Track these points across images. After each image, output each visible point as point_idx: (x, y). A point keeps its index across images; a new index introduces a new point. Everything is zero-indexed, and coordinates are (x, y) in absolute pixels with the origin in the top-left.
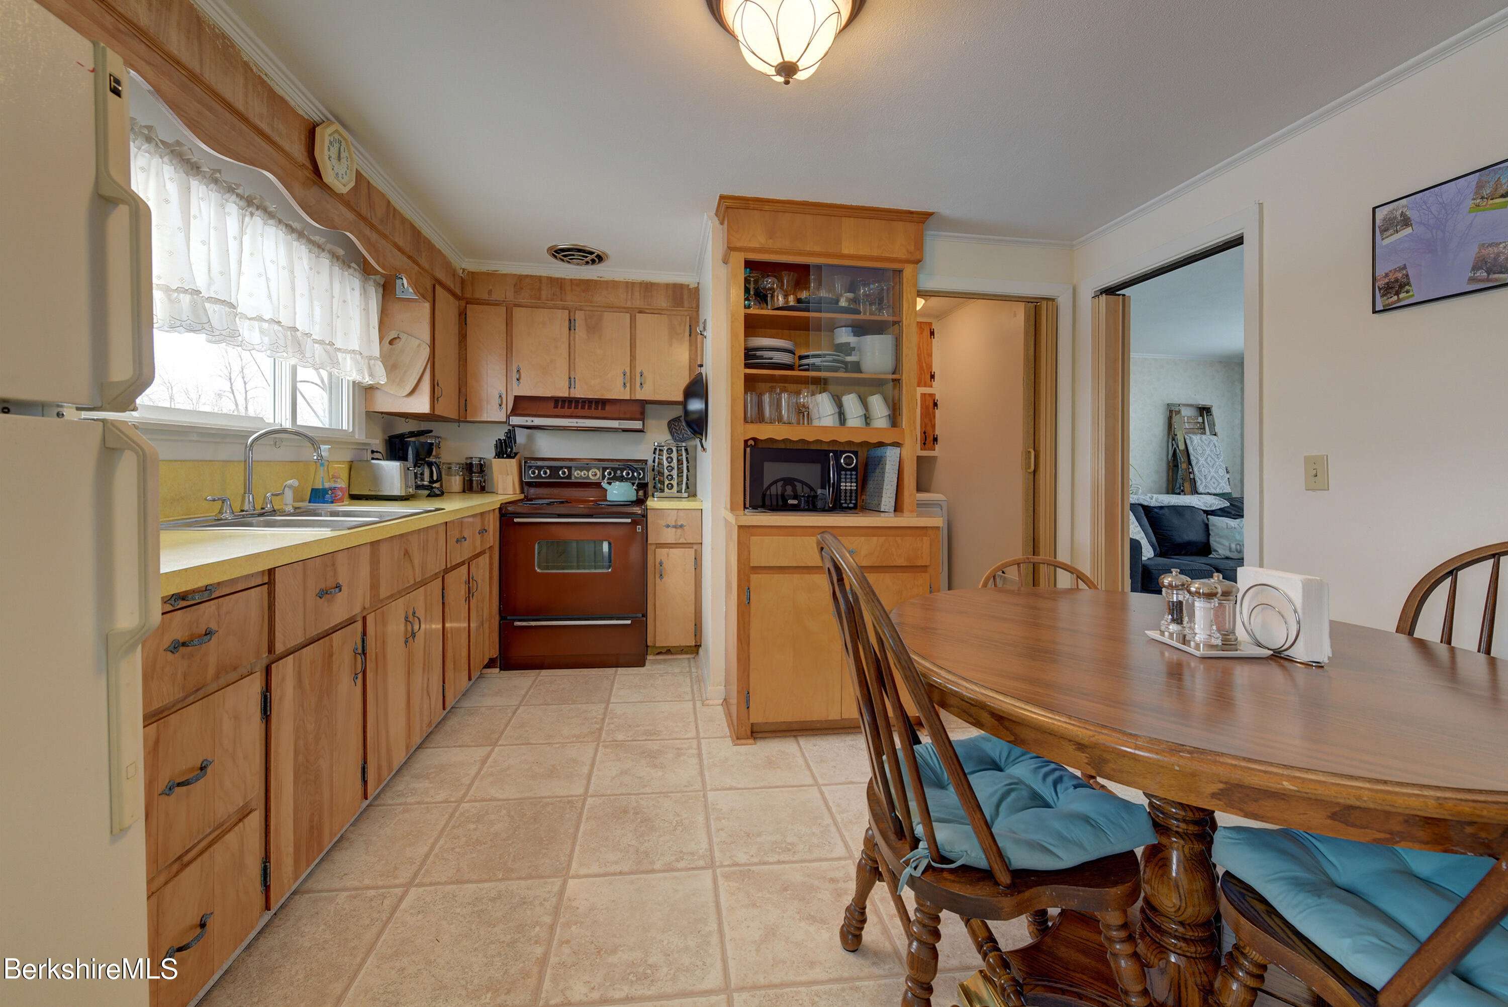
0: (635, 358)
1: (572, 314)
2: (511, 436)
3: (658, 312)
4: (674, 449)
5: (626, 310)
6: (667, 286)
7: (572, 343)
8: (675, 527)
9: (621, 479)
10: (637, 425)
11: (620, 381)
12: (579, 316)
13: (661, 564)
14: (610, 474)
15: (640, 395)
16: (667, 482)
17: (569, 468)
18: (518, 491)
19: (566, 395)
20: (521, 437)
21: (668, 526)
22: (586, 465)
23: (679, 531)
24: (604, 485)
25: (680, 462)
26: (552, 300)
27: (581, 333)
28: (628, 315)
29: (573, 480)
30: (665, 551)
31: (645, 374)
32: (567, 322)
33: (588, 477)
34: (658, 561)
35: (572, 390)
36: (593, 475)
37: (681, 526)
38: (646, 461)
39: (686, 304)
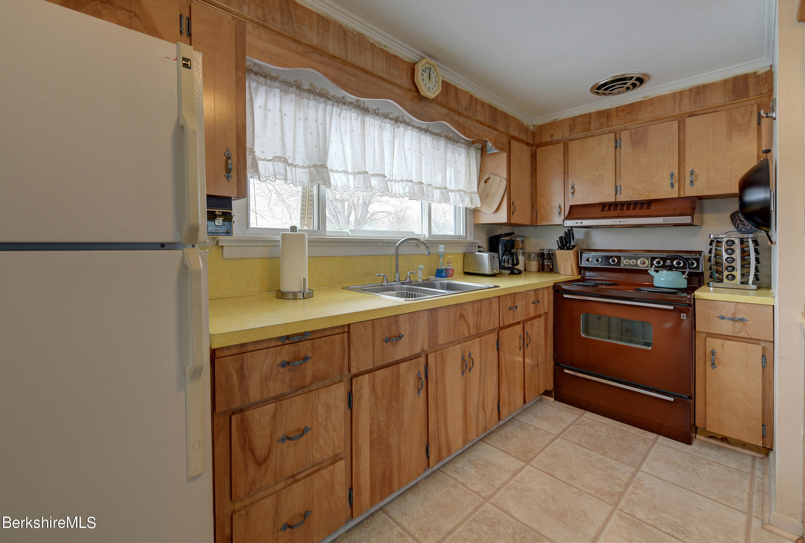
0: (684, 160)
1: (618, 135)
2: (569, 234)
3: (714, 110)
4: (737, 241)
5: (673, 118)
6: (725, 82)
7: (618, 158)
8: (733, 320)
9: (670, 268)
10: (687, 219)
11: (667, 183)
12: (625, 136)
13: (713, 353)
14: (659, 263)
15: (690, 192)
16: (726, 273)
17: (619, 258)
18: (576, 273)
19: (613, 200)
20: (578, 234)
21: (723, 318)
22: (635, 254)
23: (739, 325)
24: (652, 272)
25: (745, 253)
26: (600, 128)
27: (626, 148)
28: (676, 123)
29: (622, 266)
30: (719, 342)
31: (697, 171)
32: (614, 143)
33: (637, 265)
34: (709, 350)
35: (618, 196)
36: (641, 263)
37: (742, 320)
38: (700, 253)
39: (752, 92)
